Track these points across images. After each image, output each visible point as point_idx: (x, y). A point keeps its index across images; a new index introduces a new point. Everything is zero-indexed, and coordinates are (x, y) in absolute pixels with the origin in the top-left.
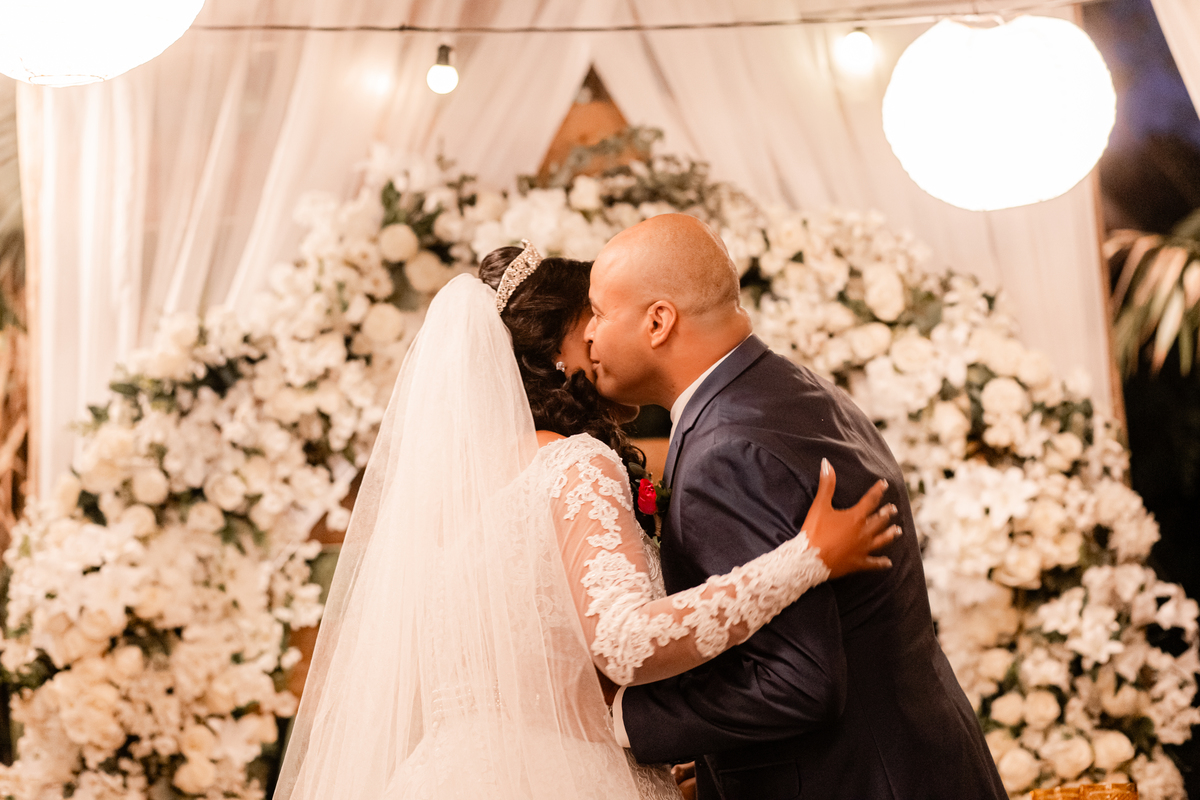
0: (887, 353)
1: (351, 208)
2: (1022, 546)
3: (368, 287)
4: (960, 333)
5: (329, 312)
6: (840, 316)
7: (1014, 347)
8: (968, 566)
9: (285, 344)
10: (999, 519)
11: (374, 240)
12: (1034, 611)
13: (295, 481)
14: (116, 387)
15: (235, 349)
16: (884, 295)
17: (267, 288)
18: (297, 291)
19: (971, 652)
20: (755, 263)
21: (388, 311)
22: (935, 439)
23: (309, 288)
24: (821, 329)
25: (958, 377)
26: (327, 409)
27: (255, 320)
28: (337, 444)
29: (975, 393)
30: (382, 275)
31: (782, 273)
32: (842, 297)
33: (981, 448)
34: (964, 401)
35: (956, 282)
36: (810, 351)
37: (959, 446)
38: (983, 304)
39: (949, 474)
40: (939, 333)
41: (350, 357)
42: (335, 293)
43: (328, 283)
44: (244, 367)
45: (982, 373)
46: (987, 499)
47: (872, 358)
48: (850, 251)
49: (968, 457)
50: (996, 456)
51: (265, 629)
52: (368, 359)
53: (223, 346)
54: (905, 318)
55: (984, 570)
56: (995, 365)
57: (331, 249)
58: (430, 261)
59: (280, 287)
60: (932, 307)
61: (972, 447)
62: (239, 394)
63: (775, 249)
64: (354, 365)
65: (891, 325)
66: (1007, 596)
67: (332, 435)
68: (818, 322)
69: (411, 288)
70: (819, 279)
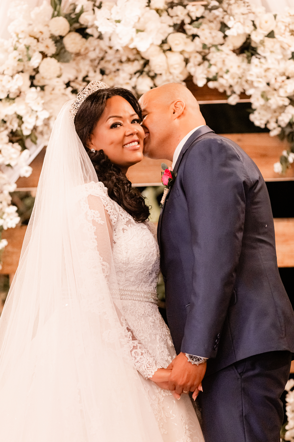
1: (37, 10)
3: (43, 48)
11: (48, 26)
13: (3, 151)
18: (4, 50)
20: (248, 37)
21: (53, 61)
23: (12, 48)
24: (284, 74)
26: (21, 113)
28: (26, 133)
30: (51, 43)
31: (262, 42)
36: (277, 86)
41: (32, 85)
42: (24, 51)
43: (21, 47)
52: (43, 88)
57: (23, 28)
58: (76, 37)
63: (259, 30)
64: (33, 89)
67: (23, 127)
68: (282, 70)
69: (65, 51)
70: (282, 47)
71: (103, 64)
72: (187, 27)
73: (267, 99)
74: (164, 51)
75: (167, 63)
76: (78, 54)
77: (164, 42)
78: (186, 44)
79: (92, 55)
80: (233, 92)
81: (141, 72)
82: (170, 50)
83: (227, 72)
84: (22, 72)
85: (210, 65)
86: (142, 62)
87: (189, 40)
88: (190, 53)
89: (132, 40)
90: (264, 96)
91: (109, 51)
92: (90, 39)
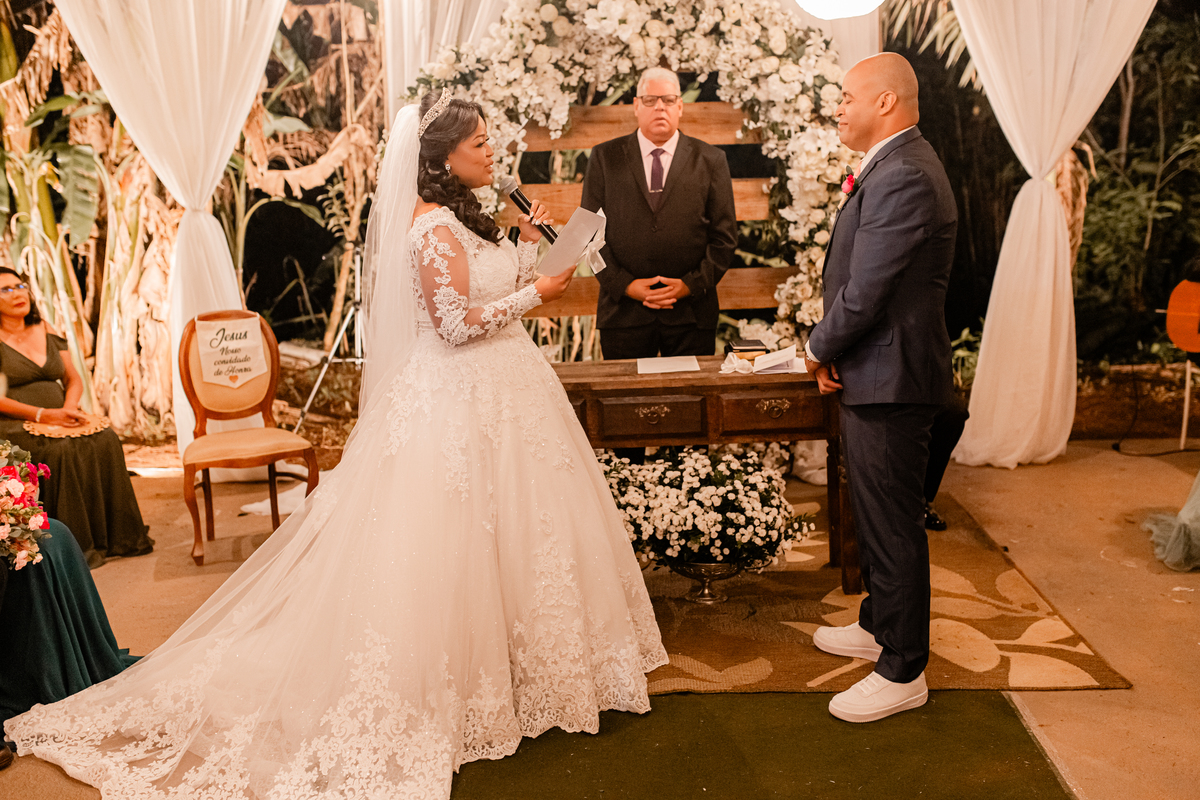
0: (777, 71)
2: (835, 166)
3: (535, 36)
4: (812, 62)
5: (517, 48)
6: (756, 52)
7: (837, 68)
8: (808, 175)
9: (496, 65)
10: (824, 154)
11: (537, 11)
12: (837, 192)
13: (501, 128)
14: (420, 81)
15: (473, 66)
16: (779, 44)
17: (487, 35)
18: (501, 37)
19: (806, 209)
20: (717, 25)
21: (543, 47)
22: (797, 111)
23: (507, 37)
24: (746, 58)
25: (809, 82)
26: (516, 94)
27: (482, 51)
28: (521, 110)
29: (817, 90)
30: (541, 29)
31: (730, 31)
32: (758, 43)
33: (818, 116)
34: (811, 93)
35: (812, 34)
36: (741, 69)
37: (807, 116)
38: (823, 46)
39: (802, 129)
40: (802, 61)
41: (527, 70)
42: (519, 39)
43: (516, 32)
44: (478, 74)
45: (821, 81)
46: (820, 143)
47: (771, 74)
48: (763, 18)
49: (811, 121)
50: (823, 120)
51: (490, 196)
52: (535, 70)
53: (468, 64)
54: (786, 54)
55: (816, 177)
56: (829, 77)
57: (518, 17)
58: (564, 21)
59: (494, 35)
60: (802, 46)
61: (814, 115)
62: (475, 87)
63: (727, 18)
64: (528, 74)
65: (780, 57)
66: (825, 186)
67: (519, 106)
68: (746, 54)
69: (555, 35)
70: (747, 33)
71: (587, 45)
72: (663, 13)
73: (733, 79)
74: (642, 37)
75: (645, 48)
76: (565, 38)
77: (643, 28)
78: (661, 29)
79: (578, 38)
80: (702, 72)
81: (621, 54)
82: (648, 35)
83: (698, 56)
84: (517, 57)
85: (683, 50)
86: (622, 47)
87: (664, 26)
88: (665, 38)
89: (615, 31)
90: (730, 76)
91: (593, 37)
92: (577, 24)
